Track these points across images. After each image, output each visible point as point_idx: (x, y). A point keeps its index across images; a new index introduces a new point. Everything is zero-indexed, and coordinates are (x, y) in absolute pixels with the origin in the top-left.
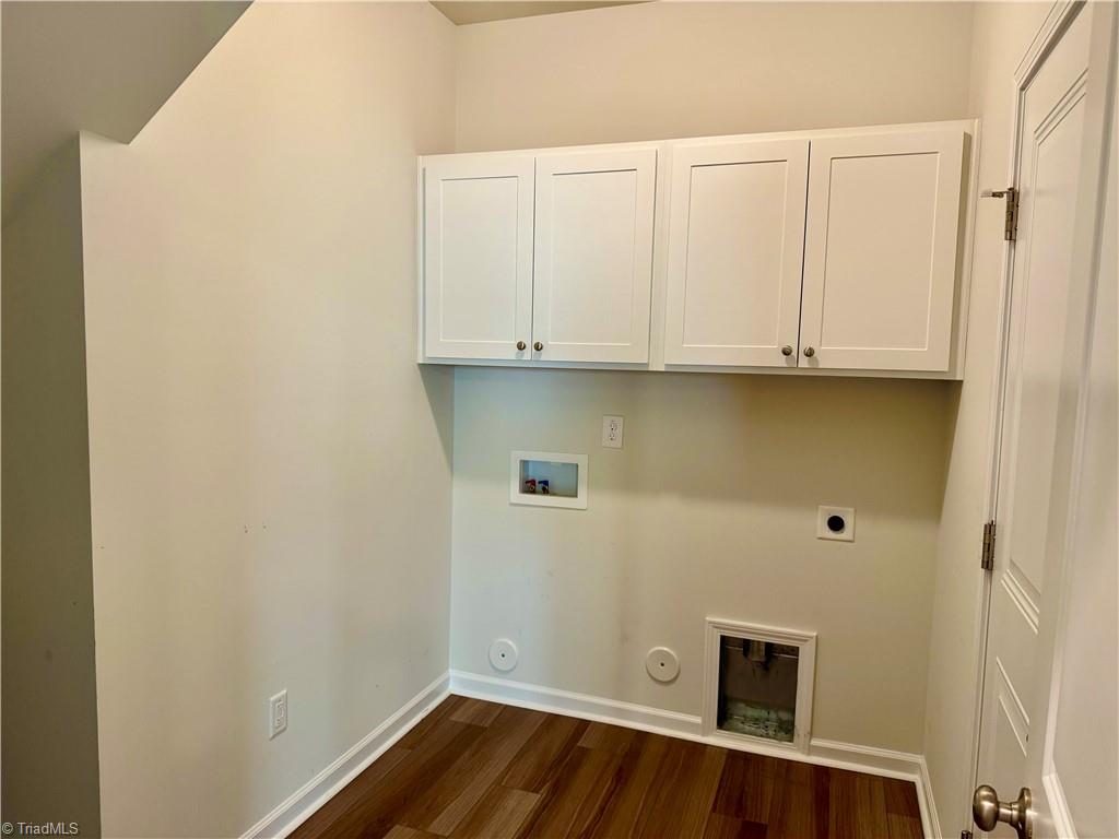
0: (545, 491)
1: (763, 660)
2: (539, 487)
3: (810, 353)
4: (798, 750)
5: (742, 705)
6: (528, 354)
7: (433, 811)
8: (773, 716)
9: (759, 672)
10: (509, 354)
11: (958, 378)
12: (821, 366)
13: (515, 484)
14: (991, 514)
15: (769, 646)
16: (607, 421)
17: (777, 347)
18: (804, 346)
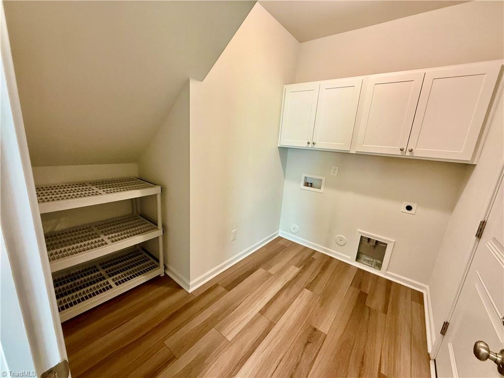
0: (311, 186)
1: (374, 245)
2: (309, 185)
3: (411, 151)
4: (382, 273)
5: (365, 256)
6: (310, 146)
7: (270, 267)
8: (375, 261)
9: (372, 248)
10: (304, 145)
11: (474, 163)
12: (414, 155)
13: (302, 183)
14: (485, 218)
15: (377, 241)
16: (333, 167)
17: (398, 148)
18: (409, 148)
